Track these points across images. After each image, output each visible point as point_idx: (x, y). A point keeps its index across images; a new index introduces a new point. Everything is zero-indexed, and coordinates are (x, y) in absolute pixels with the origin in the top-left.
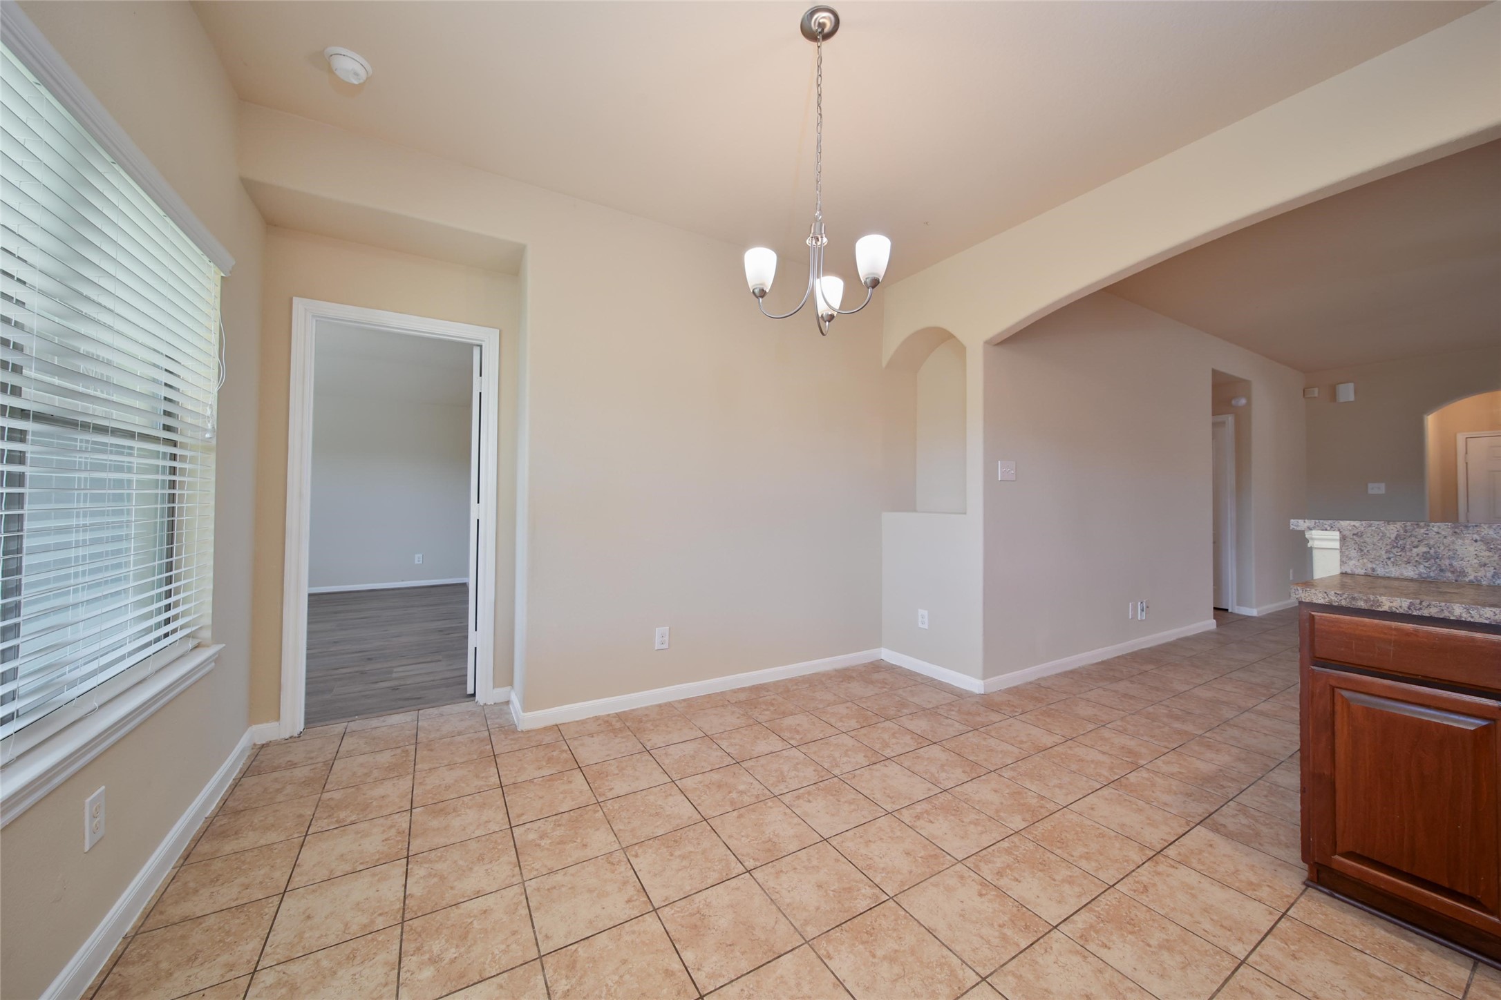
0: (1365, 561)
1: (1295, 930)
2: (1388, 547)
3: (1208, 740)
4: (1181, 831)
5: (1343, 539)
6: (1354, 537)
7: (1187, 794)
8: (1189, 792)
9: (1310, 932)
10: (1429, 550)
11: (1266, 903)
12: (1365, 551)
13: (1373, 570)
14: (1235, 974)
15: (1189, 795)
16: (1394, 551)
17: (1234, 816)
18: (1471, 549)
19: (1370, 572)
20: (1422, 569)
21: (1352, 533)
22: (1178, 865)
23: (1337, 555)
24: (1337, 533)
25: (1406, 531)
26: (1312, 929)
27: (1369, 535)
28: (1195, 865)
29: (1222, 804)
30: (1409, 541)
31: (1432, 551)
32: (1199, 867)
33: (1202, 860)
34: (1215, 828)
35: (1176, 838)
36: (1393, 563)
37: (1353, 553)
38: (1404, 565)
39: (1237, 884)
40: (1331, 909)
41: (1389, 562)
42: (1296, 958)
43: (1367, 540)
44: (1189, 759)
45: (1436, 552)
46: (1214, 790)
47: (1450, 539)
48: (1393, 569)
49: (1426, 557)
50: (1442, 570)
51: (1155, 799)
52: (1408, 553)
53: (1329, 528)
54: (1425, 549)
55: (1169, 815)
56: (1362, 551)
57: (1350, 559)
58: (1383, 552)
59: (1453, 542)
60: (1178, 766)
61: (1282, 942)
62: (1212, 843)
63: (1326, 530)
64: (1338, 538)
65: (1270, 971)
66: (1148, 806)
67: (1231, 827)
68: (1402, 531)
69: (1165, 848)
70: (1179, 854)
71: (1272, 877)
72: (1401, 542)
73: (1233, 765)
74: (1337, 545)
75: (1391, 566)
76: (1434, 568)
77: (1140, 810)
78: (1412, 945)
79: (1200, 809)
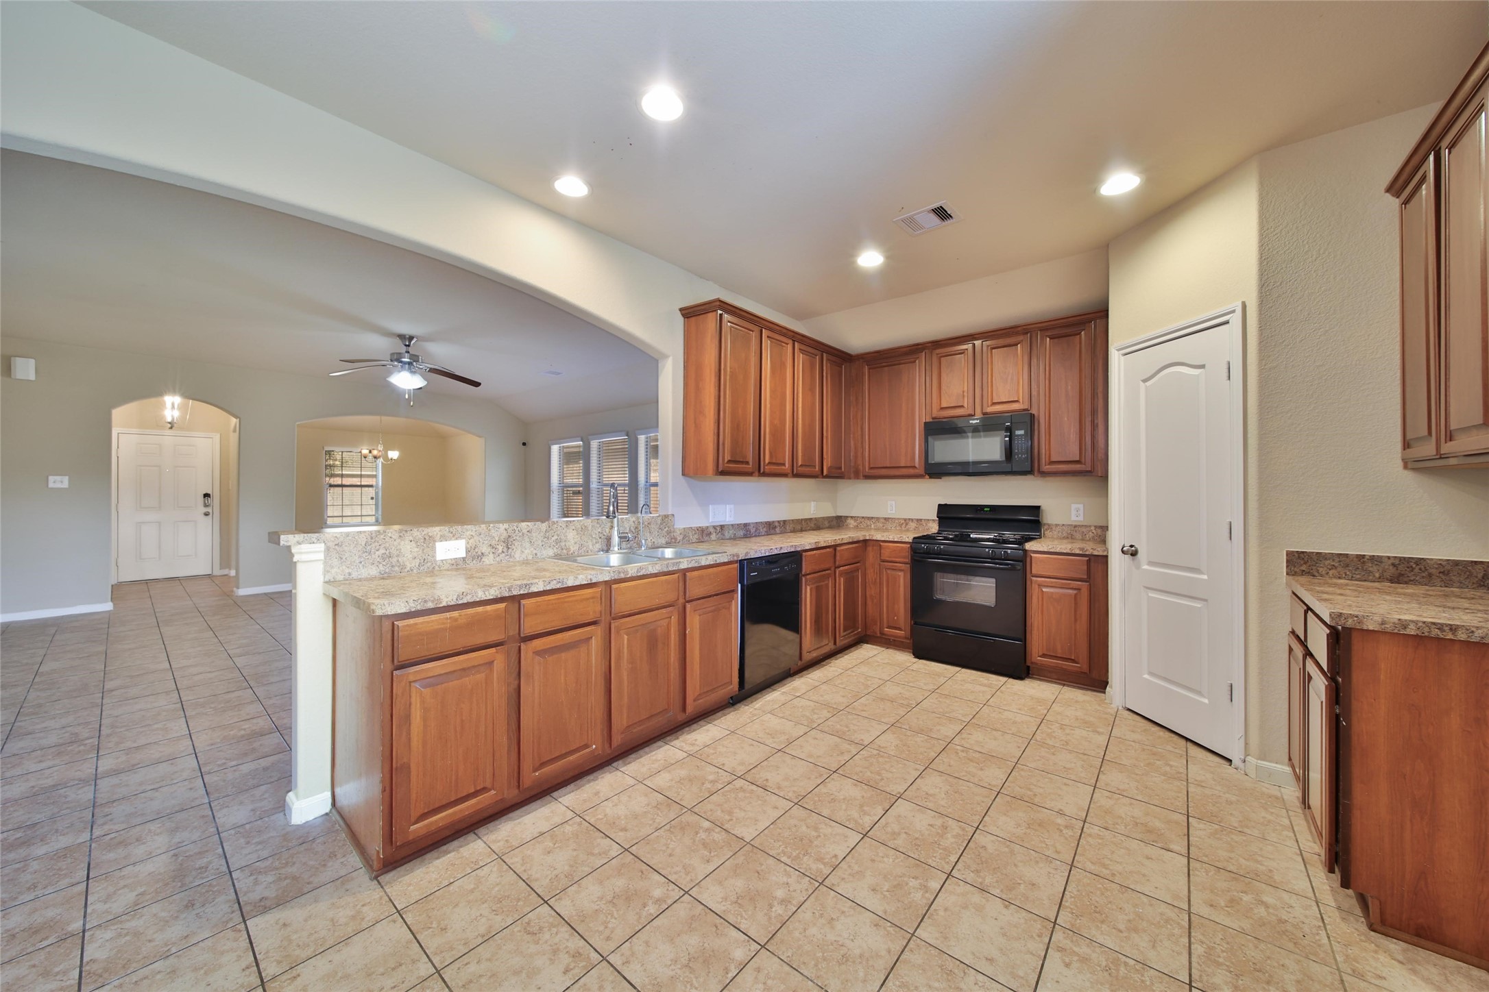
0: (344, 567)
1: (418, 914)
2: (360, 553)
3: (108, 837)
4: (246, 944)
5: (328, 549)
6: (336, 547)
7: (187, 907)
8: (185, 903)
9: (424, 904)
10: (385, 551)
11: (382, 917)
12: (344, 559)
13: (350, 574)
14: (450, 985)
15: (190, 905)
16: (364, 555)
17: (256, 882)
18: (409, 547)
19: (347, 576)
20: (382, 568)
21: (334, 544)
22: (294, 972)
23: (320, 566)
24: (323, 545)
25: (372, 538)
26: (420, 902)
27: (347, 544)
28: (304, 955)
29: (230, 883)
30: (373, 545)
31: (387, 552)
32: (309, 952)
33: (301, 943)
34: (261, 908)
35: (251, 953)
36: (363, 565)
37: (336, 562)
38: (370, 566)
39: (350, 929)
40: (407, 877)
41: (361, 565)
42: (445, 929)
43: (346, 548)
44: (125, 872)
45: (389, 553)
46: (203, 878)
47: (398, 541)
48: (363, 571)
49: (384, 557)
50: (392, 566)
51: (166, 945)
52: (373, 556)
53: (315, 541)
54: (383, 551)
55: (209, 943)
56: (341, 558)
57: (332, 567)
58: (357, 558)
59: (399, 544)
60: (126, 890)
61: (427, 931)
62: (281, 922)
63: (313, 543)
64: (323, 549)
65: (453, 955)
66: (172, 960)
67: (271, 893)
68: (369, 538)
69: (260, 973)
70: (279, 962)
71: (354, 898)
72: (369, 548)
73: (176, 840)
74: (321, 556)
75: (362, 568)
76: (388, 565)
77: (173, 972)
78: (453, 853)
79: (222, 905)
